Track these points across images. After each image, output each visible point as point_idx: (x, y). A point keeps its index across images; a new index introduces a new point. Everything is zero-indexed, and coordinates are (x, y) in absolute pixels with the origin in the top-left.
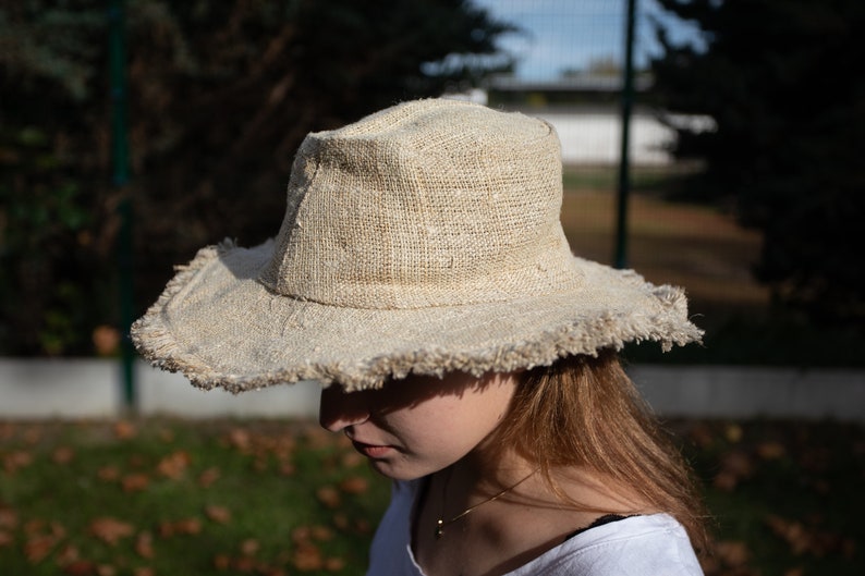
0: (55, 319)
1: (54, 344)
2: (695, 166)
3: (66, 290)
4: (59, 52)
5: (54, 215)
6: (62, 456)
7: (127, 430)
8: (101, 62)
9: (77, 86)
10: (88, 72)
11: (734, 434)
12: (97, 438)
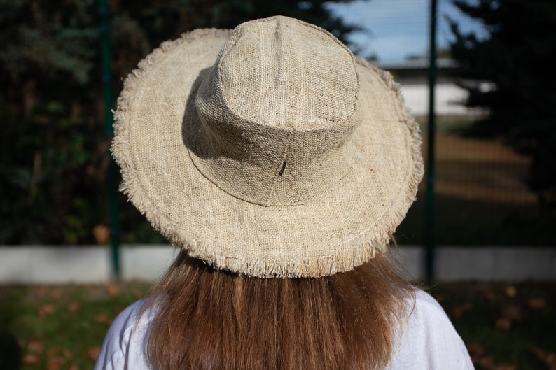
0: (73, 221)
1: (72, 237)
2: (476, 113)
3: (79, 202)
4: (71, 54)
5: (70, 156)
6: (73, 307)
7: (114, 291)
8: (97, 60)
9: (82, 75)
10: (89, 66)
11: (511, 292)
12: (96, 296)
